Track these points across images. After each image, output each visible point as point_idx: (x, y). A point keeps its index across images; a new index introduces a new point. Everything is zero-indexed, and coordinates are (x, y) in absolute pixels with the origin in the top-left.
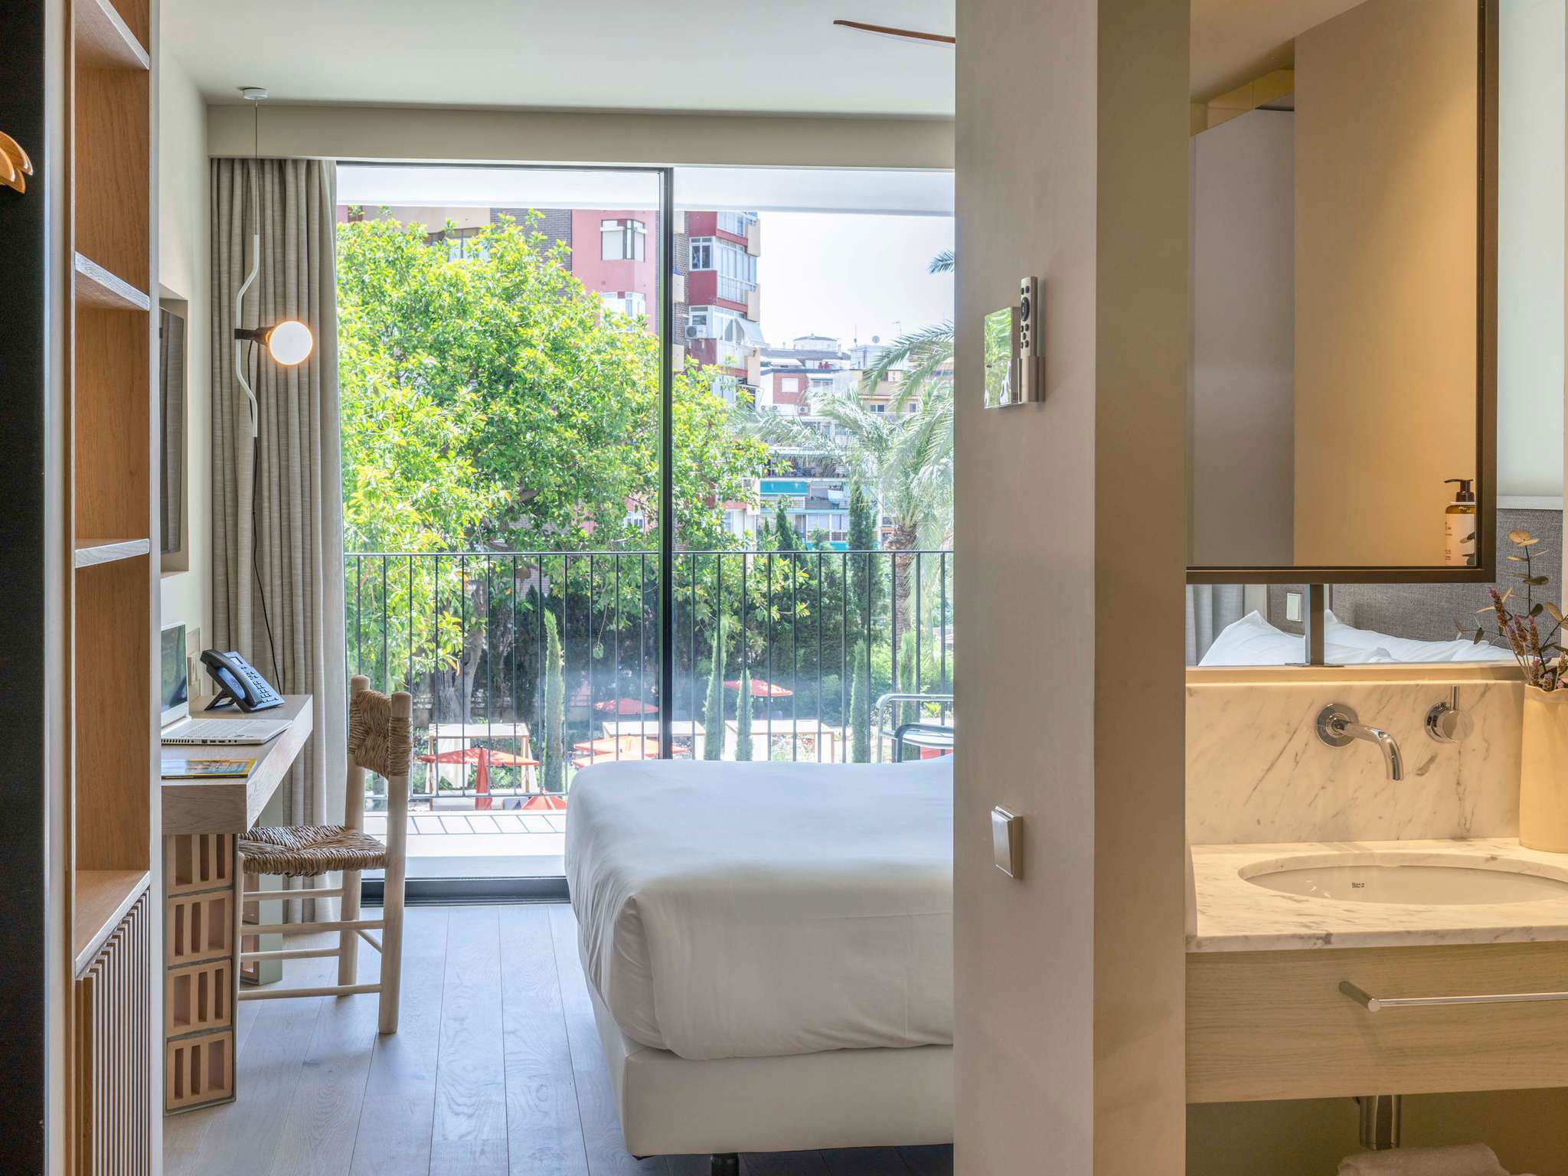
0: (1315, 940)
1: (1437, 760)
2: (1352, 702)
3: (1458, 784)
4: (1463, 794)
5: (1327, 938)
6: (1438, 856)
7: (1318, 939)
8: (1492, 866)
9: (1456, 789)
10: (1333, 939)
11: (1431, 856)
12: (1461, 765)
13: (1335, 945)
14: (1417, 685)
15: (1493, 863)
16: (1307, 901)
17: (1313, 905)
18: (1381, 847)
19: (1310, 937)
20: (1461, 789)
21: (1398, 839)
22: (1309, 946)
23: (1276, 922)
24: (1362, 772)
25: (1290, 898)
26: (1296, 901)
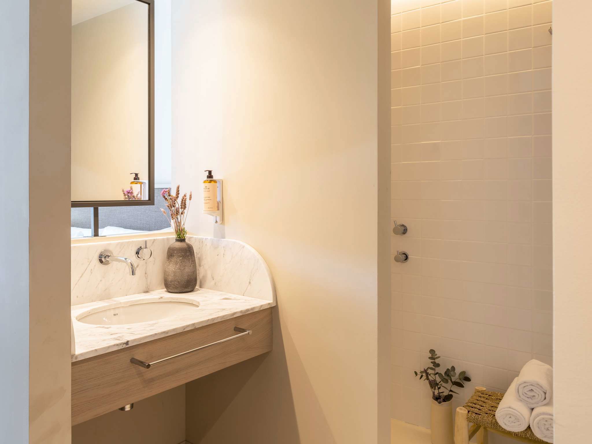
0: (123, 345)
1: (139, 266)
2: (111, 249)
3: (146, 274)
4: (147, 277)
5: (127, 343)
6: (143, 300)
7: (124, 344)
8: (161, 300)
9: (145, 275)
10: (129, 343)
11: (140, 300)
12: (146, 267)
13: (130, 345)
14: (133, 241)
15: (161, 299)
16: (110, 327)
17: (114, 328)
18: (123, 299)
19: (121, 344)
20: (146, 275)
21: (126, 295)
22: (121, 347)
23: (104, 340)
24: (114, 273)
25: (103, 327)
26: (106, 328)
